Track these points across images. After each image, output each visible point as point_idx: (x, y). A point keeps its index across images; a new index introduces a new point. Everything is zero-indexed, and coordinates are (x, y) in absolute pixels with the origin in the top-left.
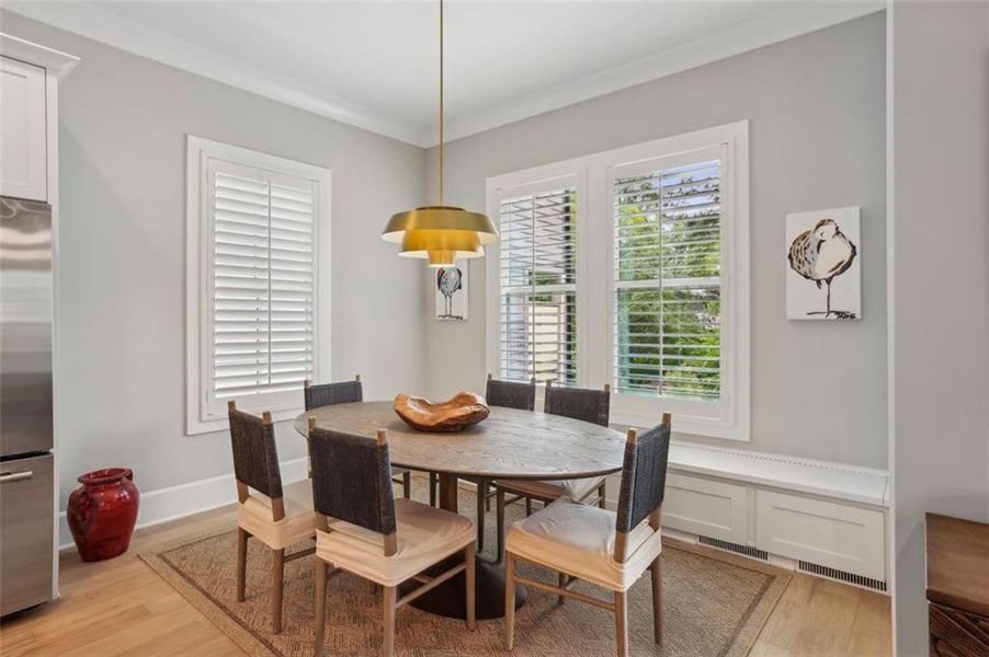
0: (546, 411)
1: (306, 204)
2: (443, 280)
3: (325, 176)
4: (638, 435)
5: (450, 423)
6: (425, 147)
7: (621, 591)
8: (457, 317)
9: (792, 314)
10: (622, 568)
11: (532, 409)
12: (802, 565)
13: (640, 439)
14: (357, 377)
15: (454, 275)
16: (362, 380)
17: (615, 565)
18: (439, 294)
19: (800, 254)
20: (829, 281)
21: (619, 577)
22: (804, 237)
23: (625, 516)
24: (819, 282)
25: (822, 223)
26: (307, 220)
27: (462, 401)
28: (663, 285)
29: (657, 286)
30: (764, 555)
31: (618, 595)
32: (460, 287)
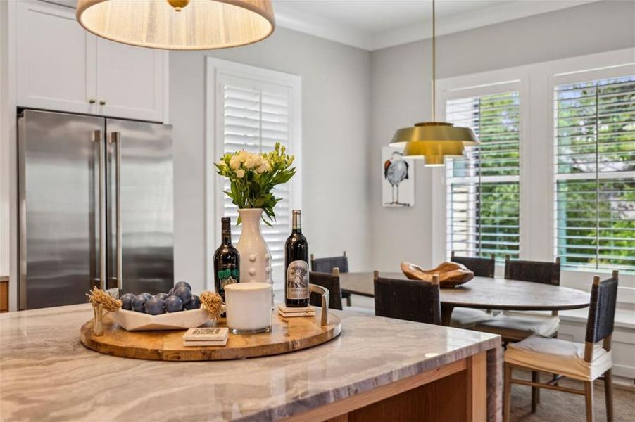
0: (506, 278)
1: (282, 107)
2: (390, 170)
3: (297, 81)
4: (601, 280)
5: (451, 281)
6: (370, 49)
7: (590, 380)
8: (405, 205)
10: (590, 365)
11: (493, 277)
13: (602, 283)
14: (344, 253)
15: (401, 167)
16: (347, 256)
17: (585, 364)
18: (385, 183)
21: (588, 371)
23: (592, 332)
27: (447, 268)
28: (599, 178)
29: (595, 178)
31: (587, 383)
32: (407, 177)
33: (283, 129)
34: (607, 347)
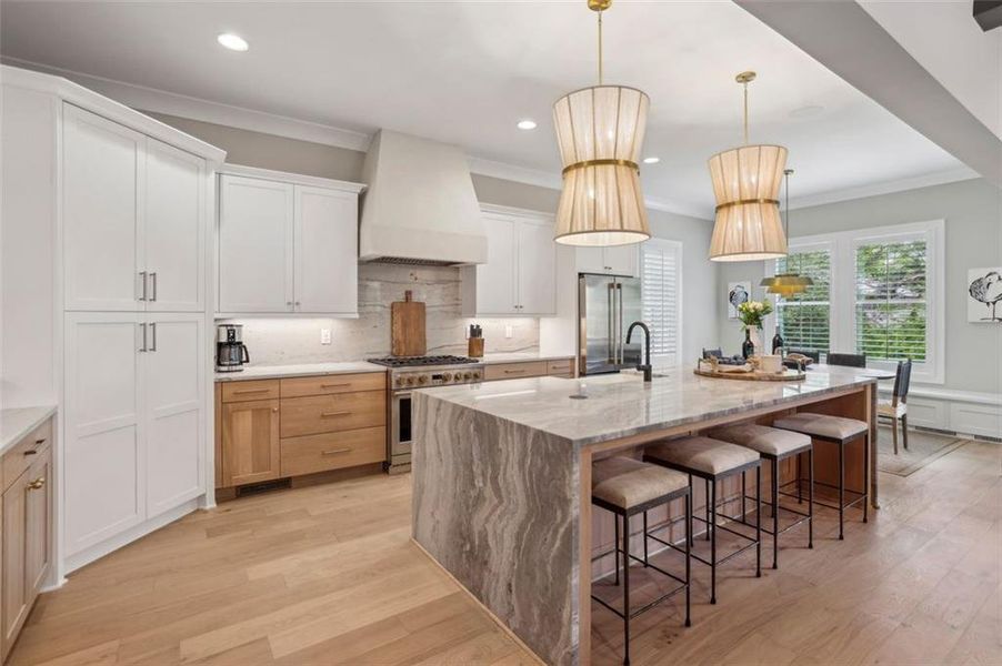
1: (673, 260)
2: (734, 297)
3: (680, 245)
9: (971, 319)
10: (896, 410)
12: (976, 437)
17: (894, 408)
18: (731, 305)
19: (977, 289)
20: (994, 303)
21: (895, 413)
22: (979, 280)
24: (988, 303)
25: (990, 274)
26: (673, 269)
30: (955, 433)
33: (673, 274)
34: (904, 401)
